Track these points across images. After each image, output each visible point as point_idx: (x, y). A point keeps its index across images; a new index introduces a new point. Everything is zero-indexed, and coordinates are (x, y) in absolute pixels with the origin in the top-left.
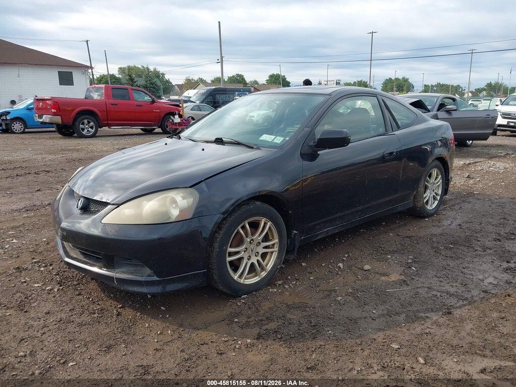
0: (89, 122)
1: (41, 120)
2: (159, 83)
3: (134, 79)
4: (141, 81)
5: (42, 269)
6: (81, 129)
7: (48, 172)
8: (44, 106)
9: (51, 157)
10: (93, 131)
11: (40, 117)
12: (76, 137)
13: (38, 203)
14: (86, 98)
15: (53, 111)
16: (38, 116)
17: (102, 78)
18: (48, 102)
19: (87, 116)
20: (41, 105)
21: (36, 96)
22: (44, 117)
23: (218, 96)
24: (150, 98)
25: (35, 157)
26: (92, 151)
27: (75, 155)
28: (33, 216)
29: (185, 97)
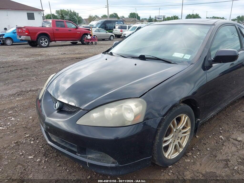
0: (45, 39)
1: (21, 39)
2: (76, 18)
3: (64, 16)
4: (67, 17)
5: (32, 142)
6: (41, 43)
7: (27, 68)
8: (21, 31)
9: (27, 59)
10: (47, 44)
11: (20, 37)
12: (38, 47)
13: (24, 89)
14: (42, 27)
15: (26, 33)
16: (19, 36)
17: (48, 16)
18: (23, 29)
19: (43, 36)
20: (20, 31)
21: (17, 26)
22: (22, 37)
23: (107, 24)
24: (75, 26)
25: (19, 59)
26: (49, 55)
27: (40, 58)
28: (22, 99)
29: (91, 25)
